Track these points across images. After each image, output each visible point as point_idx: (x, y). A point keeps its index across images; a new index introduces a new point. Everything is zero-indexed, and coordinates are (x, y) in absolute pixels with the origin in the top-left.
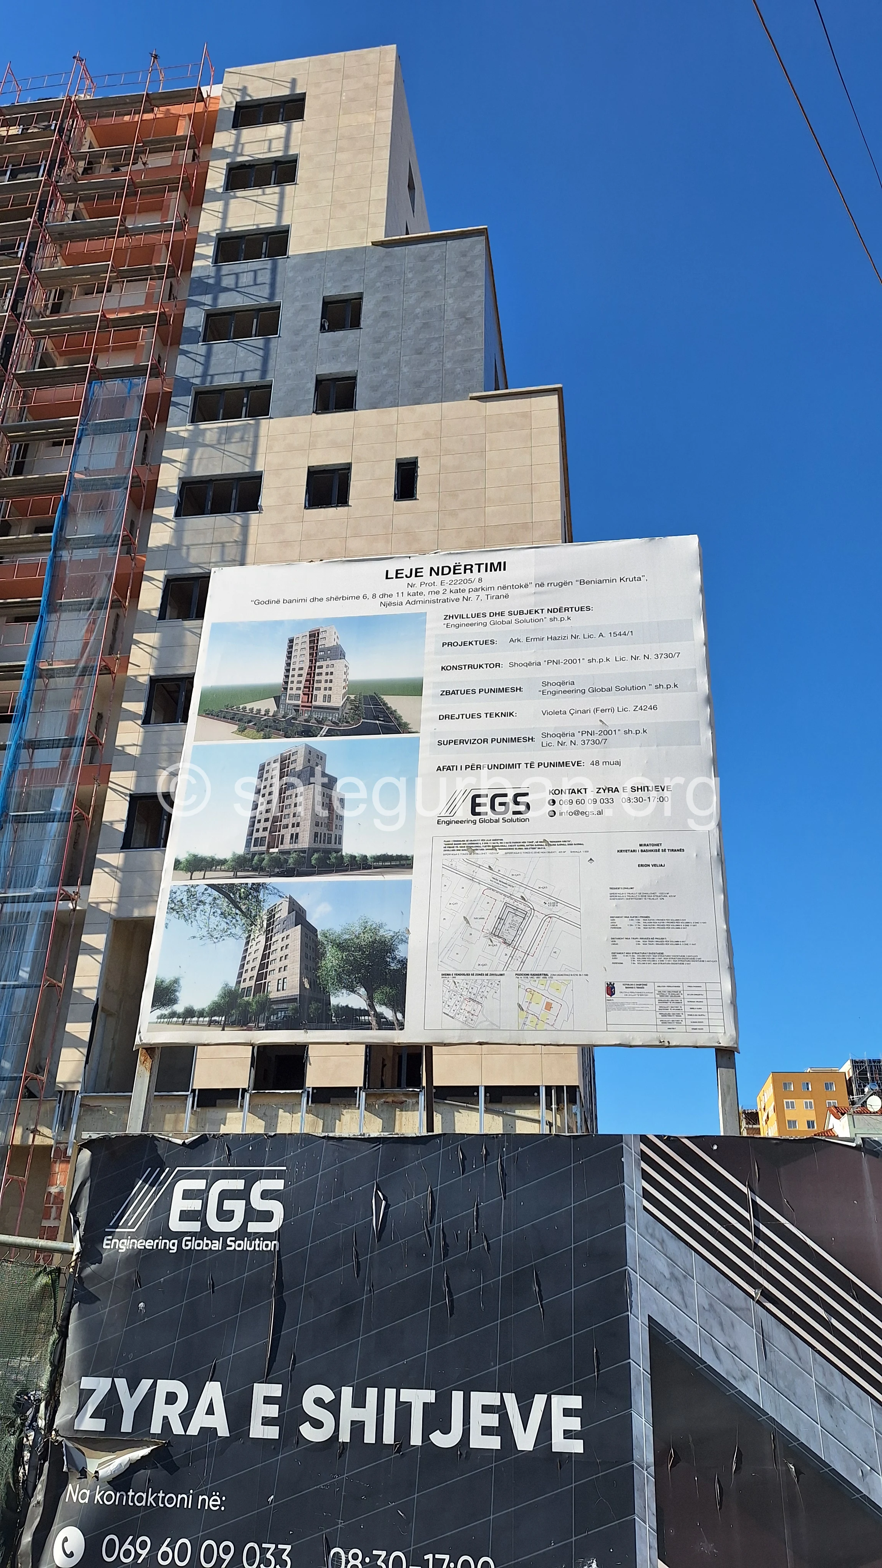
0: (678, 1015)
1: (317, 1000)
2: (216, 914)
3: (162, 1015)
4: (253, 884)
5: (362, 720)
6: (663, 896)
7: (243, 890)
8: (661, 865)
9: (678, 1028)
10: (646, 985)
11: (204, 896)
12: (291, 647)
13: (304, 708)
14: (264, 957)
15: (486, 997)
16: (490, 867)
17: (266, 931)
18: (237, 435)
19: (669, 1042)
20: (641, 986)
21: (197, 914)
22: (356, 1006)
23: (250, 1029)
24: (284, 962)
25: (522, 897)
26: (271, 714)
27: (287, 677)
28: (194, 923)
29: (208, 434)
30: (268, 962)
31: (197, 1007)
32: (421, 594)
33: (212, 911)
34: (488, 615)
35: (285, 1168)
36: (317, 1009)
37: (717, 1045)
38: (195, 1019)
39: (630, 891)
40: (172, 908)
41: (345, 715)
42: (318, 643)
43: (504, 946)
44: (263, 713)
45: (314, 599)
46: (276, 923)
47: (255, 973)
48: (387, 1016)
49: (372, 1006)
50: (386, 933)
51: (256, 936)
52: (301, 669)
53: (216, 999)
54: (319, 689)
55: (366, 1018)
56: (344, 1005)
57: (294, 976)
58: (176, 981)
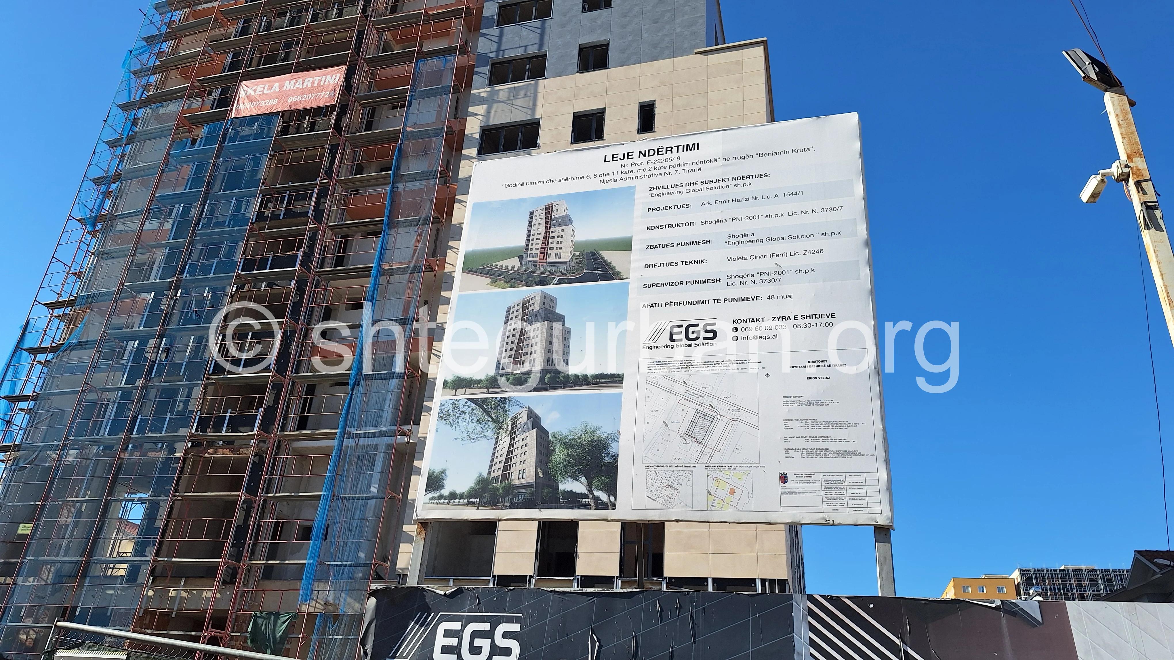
0: (841, 499)
1: (549, 486)
2: (473, 421)
3: (433, 497)
4: (501, 398)
5: (585, 271)
6: (828, 402)
7: (493, 403)
8: (827, 378)
9: (841, 510)
10: (814, 475)
11: (465, 408)
12: (531, 218)
13: (541, 264)
14: (509, 453)
15: (681, 484)
16: (684, 382)
17: (511, 433)
18: (522, 93)
19: (833, 521)
20: (809, 475)
21: (460, 421)
22: (578, 491)
23: (498, 508)
24: (524, 457)
25: (710, 405)
26: (516, 269)
27: (528, 240)
28: (457, 428)
29: (501, 93)
30: (511, 457)
31: (459, 491)
32: (631, 172)
33: (471, 419)
34: (684, 185)
35: (521, 615)
36: (548, 493)
37: (875, 523)
38: (457, 500)
39: (801, 399)
40: (441, 417)
41: (571, 267)
42: (552, 214)
43: (696, 443)
44: (510, 268)
45: (549, 181)
46: (518, 428)
47: (502, 465)
48: (602, 499)
49: (590, 491)
50: (602, 434)
51: (503, 437)
52: (539, 234)
53: (473, 485)
54: (552, 248)
55: (587, 500)
56: (569, 490)
57: (531, 468)
58: (443, 472)
